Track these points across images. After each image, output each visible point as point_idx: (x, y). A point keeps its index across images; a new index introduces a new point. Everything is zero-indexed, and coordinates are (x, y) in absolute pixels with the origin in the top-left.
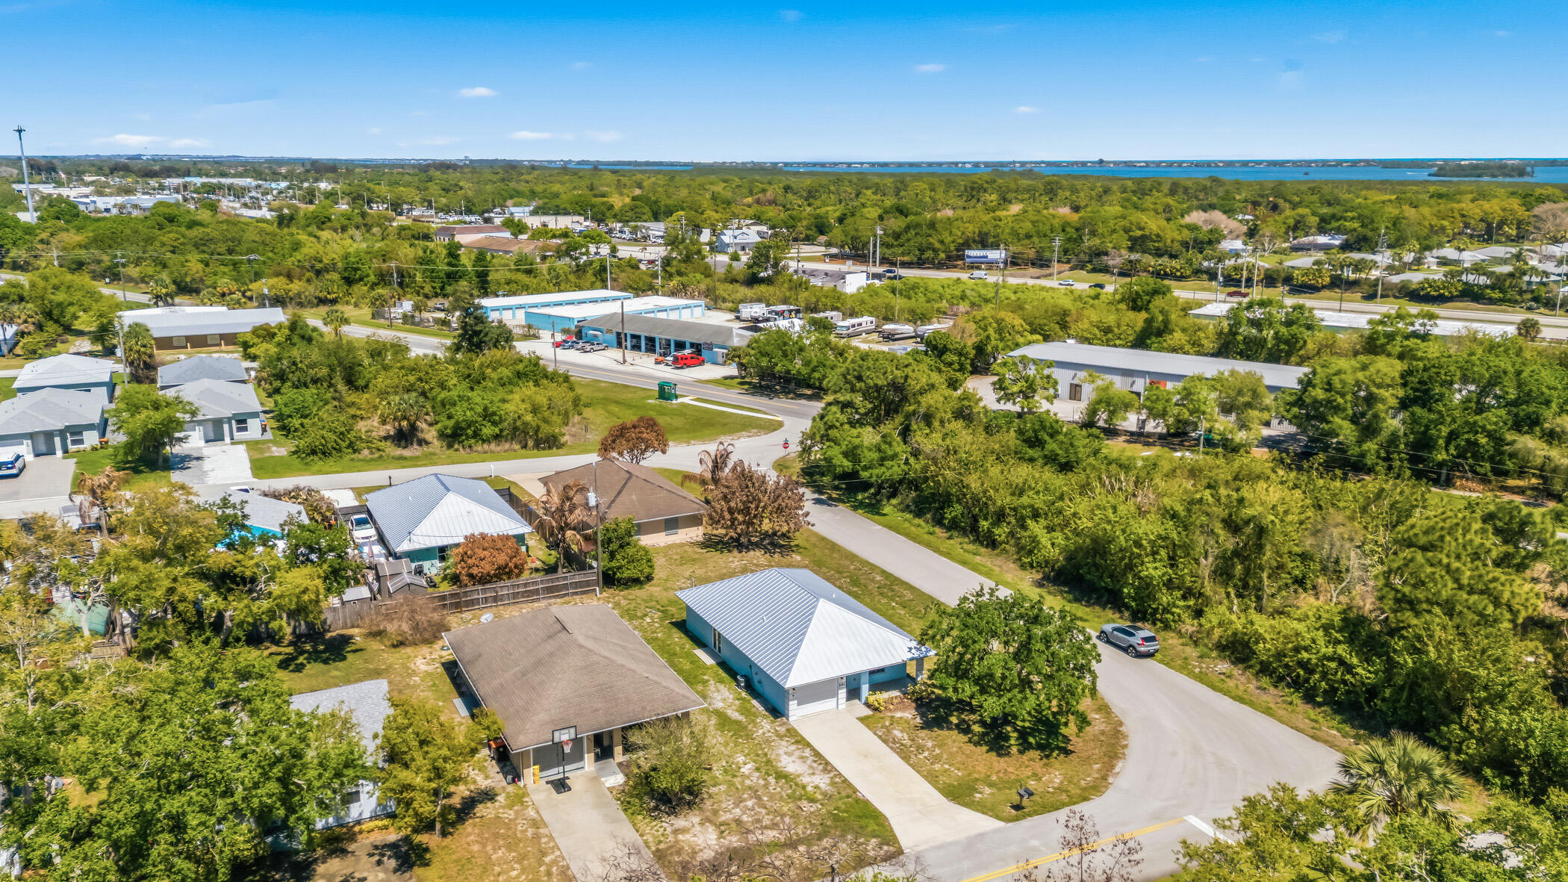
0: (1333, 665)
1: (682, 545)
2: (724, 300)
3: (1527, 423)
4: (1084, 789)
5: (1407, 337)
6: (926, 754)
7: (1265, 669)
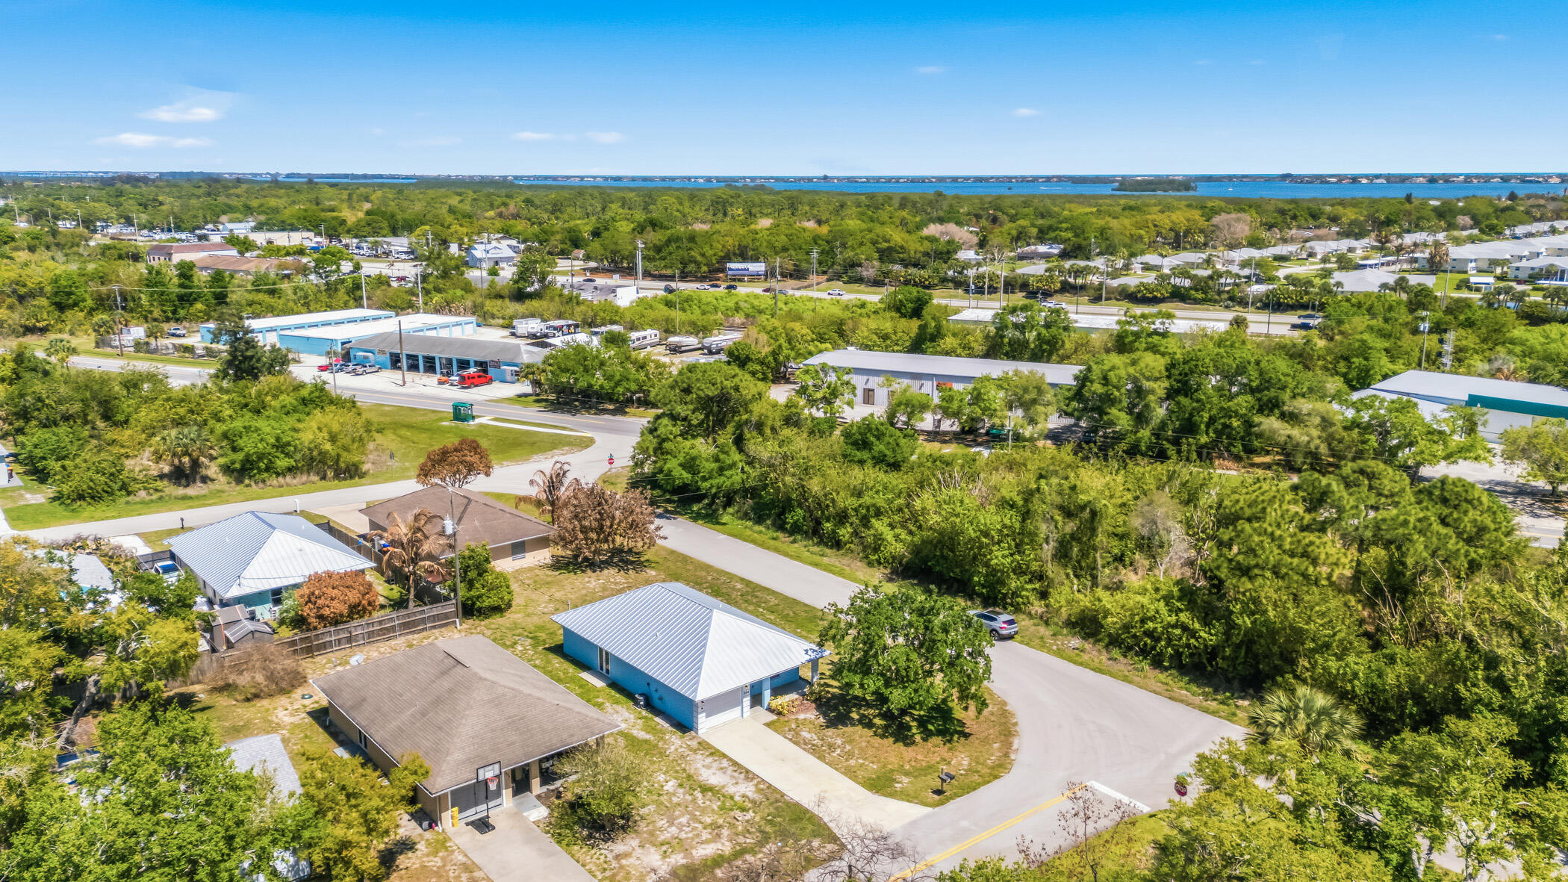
0: (1178, 631)
1: (530, 569)
2: (493, 316)
3: (1270, 406)
4: (992, 768)
5: (1150, 335)
6: (838, 751)
7: (1114, 641)
